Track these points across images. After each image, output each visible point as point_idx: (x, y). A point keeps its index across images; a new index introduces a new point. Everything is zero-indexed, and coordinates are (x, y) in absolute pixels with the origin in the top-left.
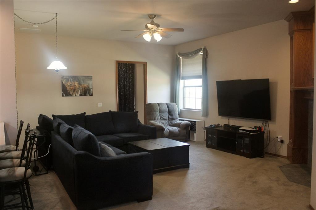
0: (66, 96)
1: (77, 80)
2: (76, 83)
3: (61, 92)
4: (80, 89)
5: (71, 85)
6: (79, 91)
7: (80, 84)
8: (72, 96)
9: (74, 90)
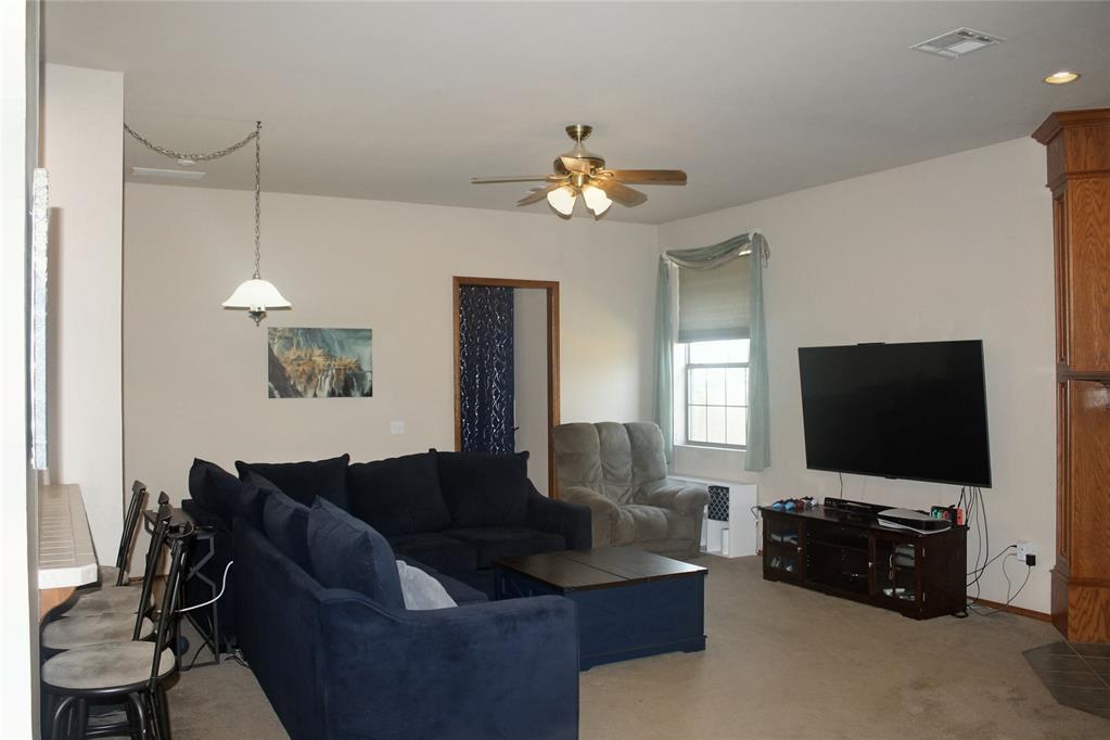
0: (282, 397)
1: (320, 343)
2: (318, 352)
3: (265, 384)
4: (330, 373)
5: (299, 358)
6: (328, 380)
7: (329, 356)
8: (302, 396)
9: (310, 379)
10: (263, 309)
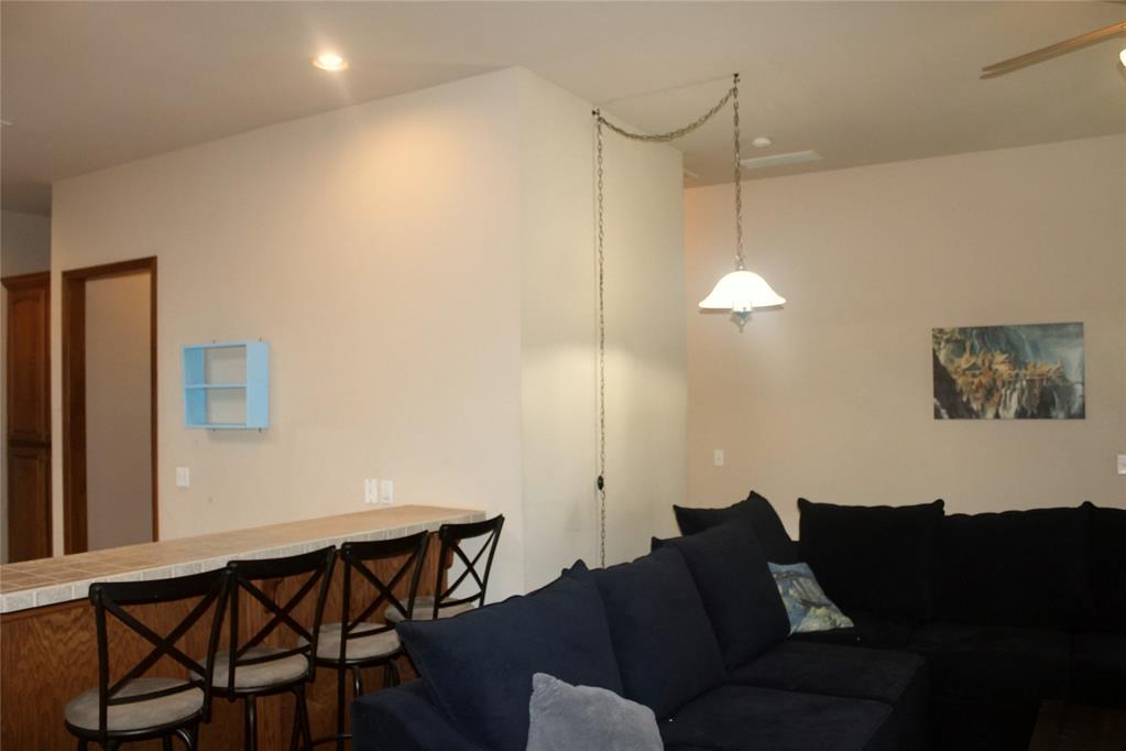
0: (951, 417)
1: (1003, 345)
2: (1000, 357)
3: (931, 401)
4: (1018, 386)
5: (974, 367)
6: (1015, 395)
7: (1017, 362)
8: (978, 417)
9: (990, 392)
10: (748, 309)
